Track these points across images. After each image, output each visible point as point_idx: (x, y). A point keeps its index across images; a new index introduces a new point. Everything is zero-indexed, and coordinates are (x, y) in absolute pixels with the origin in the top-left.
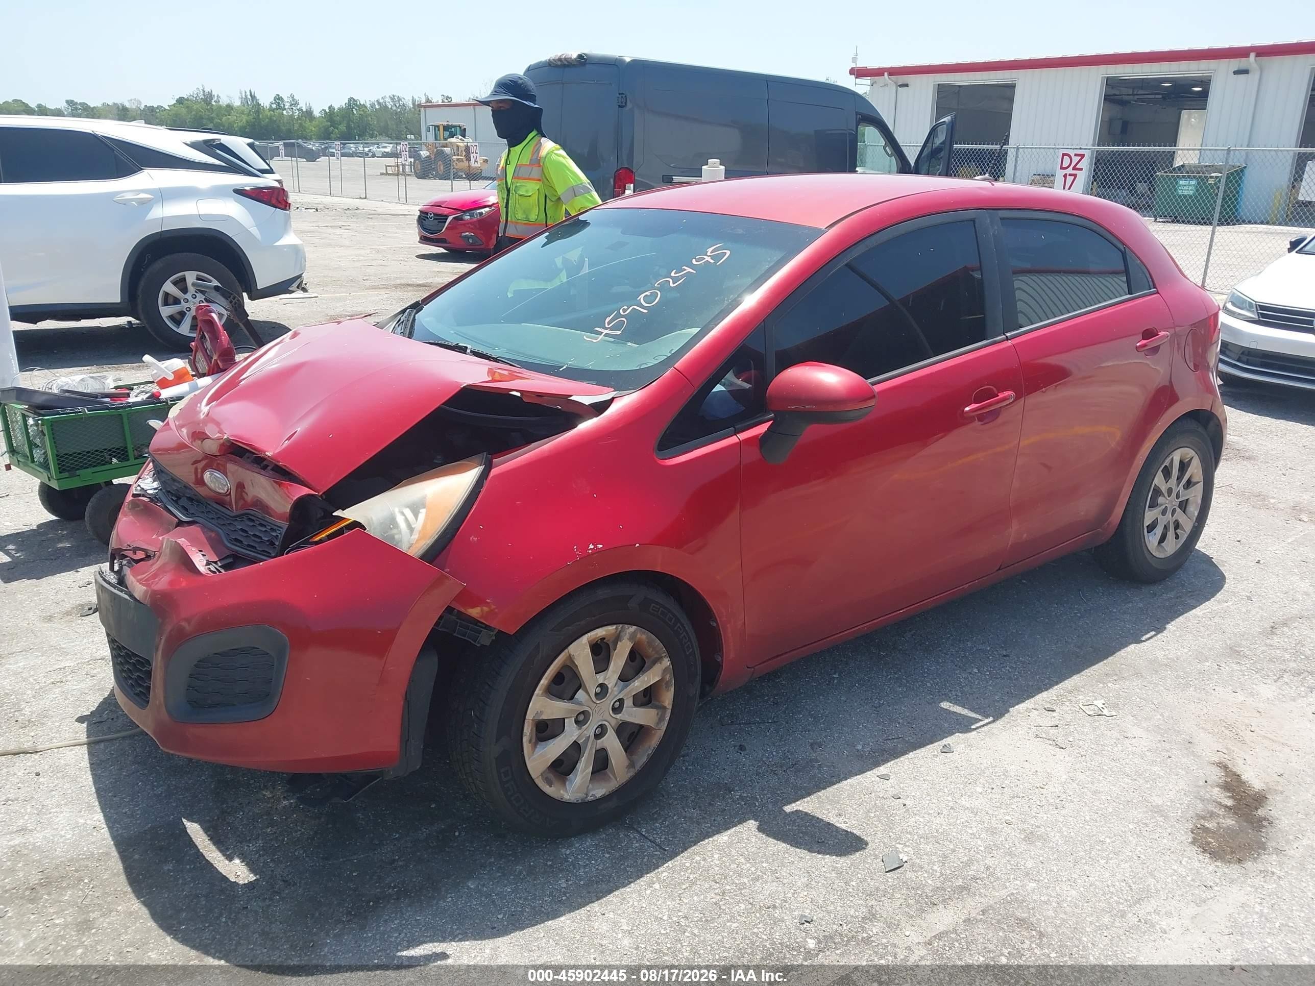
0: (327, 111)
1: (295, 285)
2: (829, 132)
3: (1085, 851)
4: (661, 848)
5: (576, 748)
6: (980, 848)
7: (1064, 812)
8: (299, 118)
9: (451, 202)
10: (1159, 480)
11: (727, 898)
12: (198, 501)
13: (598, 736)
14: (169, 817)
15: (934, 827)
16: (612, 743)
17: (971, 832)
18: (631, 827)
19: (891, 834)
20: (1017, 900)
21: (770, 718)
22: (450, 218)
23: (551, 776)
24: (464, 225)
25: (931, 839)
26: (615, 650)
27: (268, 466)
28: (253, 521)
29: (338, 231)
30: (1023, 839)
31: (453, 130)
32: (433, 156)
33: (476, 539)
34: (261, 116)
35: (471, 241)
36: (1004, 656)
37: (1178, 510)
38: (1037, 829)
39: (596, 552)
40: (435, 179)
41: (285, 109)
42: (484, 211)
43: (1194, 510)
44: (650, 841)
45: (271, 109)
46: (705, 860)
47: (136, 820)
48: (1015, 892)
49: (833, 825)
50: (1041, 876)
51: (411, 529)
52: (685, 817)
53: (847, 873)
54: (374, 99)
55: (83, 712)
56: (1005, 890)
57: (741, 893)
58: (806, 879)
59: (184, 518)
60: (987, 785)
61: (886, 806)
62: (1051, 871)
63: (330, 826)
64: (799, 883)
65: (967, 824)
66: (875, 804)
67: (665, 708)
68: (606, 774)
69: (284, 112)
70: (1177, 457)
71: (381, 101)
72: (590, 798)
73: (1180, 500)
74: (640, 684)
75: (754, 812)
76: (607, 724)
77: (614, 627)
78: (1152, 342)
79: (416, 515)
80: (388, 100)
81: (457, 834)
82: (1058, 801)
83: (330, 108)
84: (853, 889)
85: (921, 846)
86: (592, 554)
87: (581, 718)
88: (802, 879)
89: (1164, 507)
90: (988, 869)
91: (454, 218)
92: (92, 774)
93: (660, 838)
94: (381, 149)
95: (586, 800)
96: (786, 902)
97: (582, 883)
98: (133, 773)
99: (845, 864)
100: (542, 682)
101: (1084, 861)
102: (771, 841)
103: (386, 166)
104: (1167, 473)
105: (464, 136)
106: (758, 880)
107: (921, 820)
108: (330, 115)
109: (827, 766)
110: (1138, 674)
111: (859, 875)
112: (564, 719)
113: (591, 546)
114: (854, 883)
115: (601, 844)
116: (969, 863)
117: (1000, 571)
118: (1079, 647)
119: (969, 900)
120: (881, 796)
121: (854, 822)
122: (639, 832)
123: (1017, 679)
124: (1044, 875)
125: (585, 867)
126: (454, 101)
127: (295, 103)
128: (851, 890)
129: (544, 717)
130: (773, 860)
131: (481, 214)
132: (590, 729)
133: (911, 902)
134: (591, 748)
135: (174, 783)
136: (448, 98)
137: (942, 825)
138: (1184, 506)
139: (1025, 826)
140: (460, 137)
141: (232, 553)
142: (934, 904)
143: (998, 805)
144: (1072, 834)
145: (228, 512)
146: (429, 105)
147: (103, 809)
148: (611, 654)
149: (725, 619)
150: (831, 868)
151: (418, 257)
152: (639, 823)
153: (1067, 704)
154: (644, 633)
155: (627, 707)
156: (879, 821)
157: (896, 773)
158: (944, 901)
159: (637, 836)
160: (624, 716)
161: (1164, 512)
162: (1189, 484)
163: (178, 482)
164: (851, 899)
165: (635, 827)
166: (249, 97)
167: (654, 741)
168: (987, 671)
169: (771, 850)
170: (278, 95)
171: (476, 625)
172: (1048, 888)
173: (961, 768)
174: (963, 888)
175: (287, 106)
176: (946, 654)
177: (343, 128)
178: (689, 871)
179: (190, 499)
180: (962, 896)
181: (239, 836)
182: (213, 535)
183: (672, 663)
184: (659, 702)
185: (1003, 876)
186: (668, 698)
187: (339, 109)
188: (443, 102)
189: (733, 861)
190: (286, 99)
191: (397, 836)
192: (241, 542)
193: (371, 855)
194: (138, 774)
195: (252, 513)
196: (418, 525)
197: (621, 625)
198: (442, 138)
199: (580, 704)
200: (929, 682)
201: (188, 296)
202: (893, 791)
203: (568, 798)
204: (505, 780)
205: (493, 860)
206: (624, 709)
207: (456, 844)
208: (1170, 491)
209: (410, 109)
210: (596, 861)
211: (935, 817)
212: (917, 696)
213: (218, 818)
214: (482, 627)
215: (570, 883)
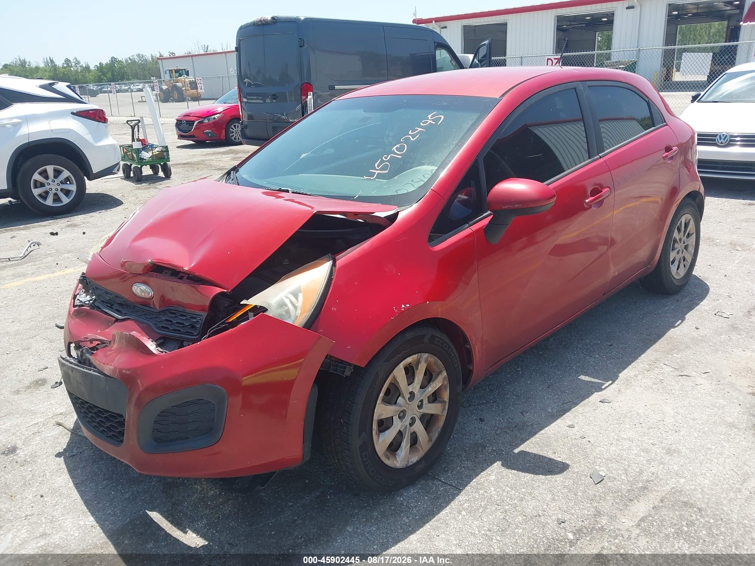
0: (99, 66)
1: (116, 169)
2: (418, 55)
3: (703, 455)
4: (457, 488)
5: (400, 434)
6: (643, 462)
7: (681, 433)
8: (81, 72)
9: (195, 113)
10: (676, 235)
11: (509, 514)
12: (126, 305)
13: (411, 425)
14: (140, 512)
15: (612, 453)
16: (419, 427)
17: (634, 453)
18: (434, 479)
19: (589, 460)
20: (678, 491)
21: (491, 400)
22: (196, 123)
23: (388, 454)
24: (205, 126)
25: (613, 461)
26: (417, 369)
27: (184, 277)
28: (175, 313)
29: (124, 136)
30: (666, 453)
31: (181, 72)
32: (170, 89)
33: (335, 309)
34: (57, 72)
35: (210, 135)
36: (610, 345)
37: (685, 250)
38: (671, 446)
39: (406, 309)
40: (173, 102)
41: (72, 67)
42: (216, 116)
43: (691, 249)
44: (449, 485)
45: (63, 67)
46: (486, 492)
47: (119, 518)
48: (674, 486)
49: (553, 459)
50: (685, 474)
51: (295, 307)
52: (464, 467)
53: (573, 488)
54: (127, 57)
55: (59, 450)
56: (668, 486)
57: (516, 510)
58: (551, 495)
59: (120, 317)
60: (631, 423)
61: (579, 444)
62: (690, 470)
63: (246, 503)
64: (548, 499)
65: (629, 448)
66: (573, 443)
67: (445, 402)
68: (416, 448)
69: (72, 68)
70: (683, 220)
71: (131, 58)
72: (410, 464)
73: (685, 244)
74: (431, 389)
75: (504, 458)
76: (415, 416)
77: (416, 355)
78: (670, 154)
79: (297, 298)
80: (135, 57)
81: (329, 497)
82: (675, 428)
83: (100, 64)
84: (581, 498)
85: (609, 465)
86: (405, 310)
87: (402, 414)
88: (549, 496)
89: (678, 249)
90: (653, 474)
91: (198, 122)
92: (78, 491)
93: (455, 483)
94: (136, 87)
95: (408, 465)
96: (545, 511)
97: (417, 517)
98: (106, 486)
99: (570, 483)
100: (381, 395)
101: (705, 462)
102: (521, 474)
103: (142, 97)
104: (679, 230)
105: (188, 75)
106: (523, 500)
107: (603, 449)
108: (101, 68)
109: (536, 424)
110: (688, 347)
111: (581, 489)
112: (392, 417)
113: (403, 306)
114: (580, 494)
115: (420, 491)
116: (641, 472)
117: (605, 296)
118: (649, 335)
119: (650, 495)
120: (574, 438)
121: (565, 456)
122: (440, 481)
123: (622, 358)
124: (687, 473)
125: (415, 507)
126: (177, 55)
127: (77, 63)
128: (580, 498)
129: (383, 417)
130: (527, 487)
131: (214, 118)
132: (407, 420)
133: (618, 501)
134: (408, 433)
135: (135, 489)
136: (172, 53)
137: (616, 451)
138: (686, 247)
139: (664, 445)
140: (186, 76)
141: (160, 336)
142: (631, 500)
143: (642, 434)
144: (692, 446)
145: (152, 310)
146: (161, 58)
147: (93, 514)
148: (415, 372)
149: (474, 343)
150: (563, 487)
151: (178, 147)
152: (438, 474)
153: (656, 369)
154: (432, 357)
155: (425, 404)
156: (579, 453)
157: (577, 423)
158: (636, 497)
159: (440, 483)
160: (424, 410)
161: (678, 253)
162: (689, 235)
163: (111, 294)
164: (582, 504)
165: (436, 477)
166: (49, 61)
167: (441, 423)
168: (604, 355)
169: (523, 481)
170: (67, 59)
171: (342, 363)
172: (692, 480)
173: (613, 415)
174: (645, 488)
175: (73, 64)
176: (577, 348)
177: (109, 75)
178: (480, 501)
179: (121, 304)
180: (645, 493)
181: (189, 518)
182: (145, 325)
183: (447, 374)
184: (441, 398)
185: (663, 477)
186: (446, 396)
187: (106, 64)
188: (170, 56)
189: (504, 491)
190: (72, 61)
191: (291, 504)
192: (168, 328)
193: (279, 519)
194: (109, 486)
195: (173, 308)
196: (299, 303)
197: (420, 354)
198: (174, 77)
199: (400, 406)
200: (574, 366)
201: (50, 181)
202: (579, 435)
203: (399, 465)
204: (365, 460)
205: (357, 511)
206: (424, 406)
207: (330, 504)
208: (680, 239)
209: (150, 62)
210: (421, 502)
211: (610, 446)
212: (570, 375)
213: (172, 508)
214: (347, 365)
215: (410, 519)
